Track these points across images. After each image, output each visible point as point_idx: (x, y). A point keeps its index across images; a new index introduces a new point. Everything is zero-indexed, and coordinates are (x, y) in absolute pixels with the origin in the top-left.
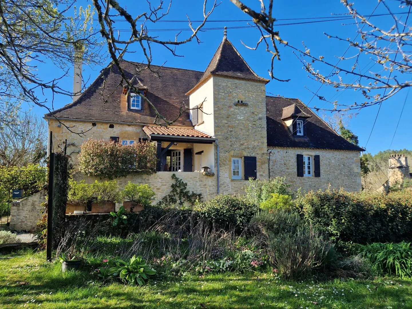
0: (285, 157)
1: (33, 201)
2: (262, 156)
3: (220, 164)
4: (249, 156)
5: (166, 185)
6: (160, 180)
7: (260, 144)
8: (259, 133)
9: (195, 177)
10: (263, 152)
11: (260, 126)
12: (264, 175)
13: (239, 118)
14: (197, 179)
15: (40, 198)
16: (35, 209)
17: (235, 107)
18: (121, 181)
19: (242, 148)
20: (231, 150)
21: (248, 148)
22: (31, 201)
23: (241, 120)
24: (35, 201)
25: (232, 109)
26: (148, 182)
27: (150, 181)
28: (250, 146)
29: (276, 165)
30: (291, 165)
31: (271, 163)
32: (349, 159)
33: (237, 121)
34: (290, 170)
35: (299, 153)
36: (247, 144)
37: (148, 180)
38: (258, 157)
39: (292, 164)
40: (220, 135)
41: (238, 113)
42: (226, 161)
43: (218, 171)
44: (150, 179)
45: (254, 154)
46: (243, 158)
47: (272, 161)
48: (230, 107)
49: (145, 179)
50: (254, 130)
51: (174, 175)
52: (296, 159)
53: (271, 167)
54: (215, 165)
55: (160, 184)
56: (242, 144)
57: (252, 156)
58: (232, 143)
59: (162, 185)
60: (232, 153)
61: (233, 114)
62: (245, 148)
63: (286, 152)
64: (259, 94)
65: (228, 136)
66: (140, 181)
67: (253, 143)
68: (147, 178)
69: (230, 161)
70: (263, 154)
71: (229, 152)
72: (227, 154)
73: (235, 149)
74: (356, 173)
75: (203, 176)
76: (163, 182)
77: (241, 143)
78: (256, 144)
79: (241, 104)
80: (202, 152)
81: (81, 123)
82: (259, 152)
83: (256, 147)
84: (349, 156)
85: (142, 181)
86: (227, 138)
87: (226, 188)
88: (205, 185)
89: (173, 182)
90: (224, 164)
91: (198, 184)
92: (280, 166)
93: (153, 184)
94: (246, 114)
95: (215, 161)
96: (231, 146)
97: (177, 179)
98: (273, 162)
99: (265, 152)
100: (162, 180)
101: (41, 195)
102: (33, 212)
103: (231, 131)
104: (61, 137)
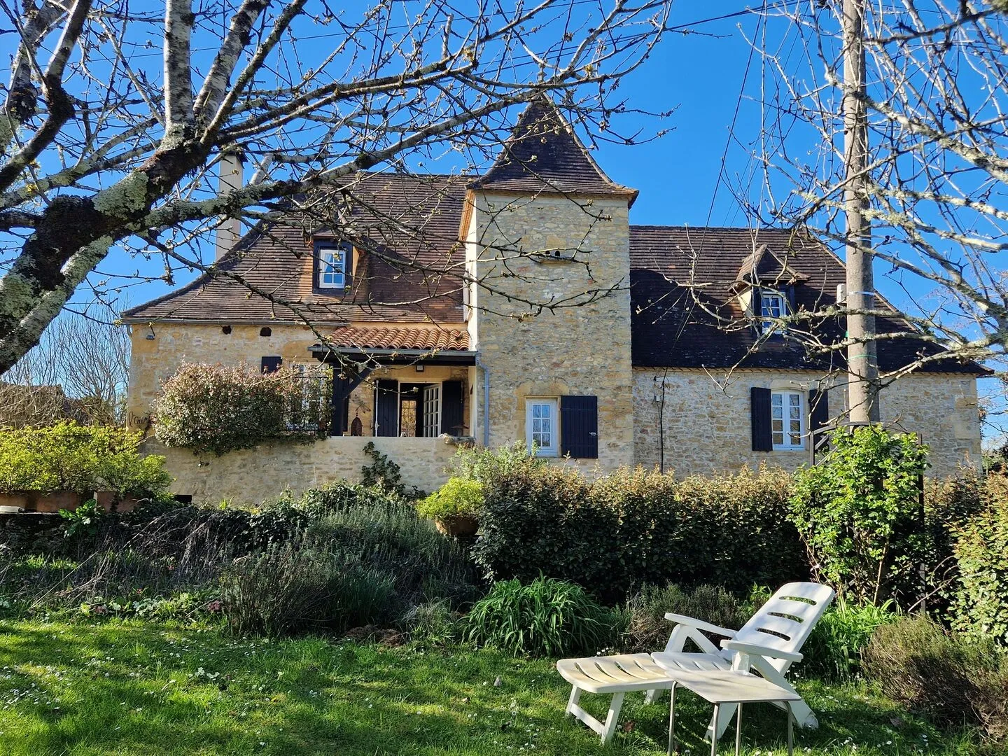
0: (714, 397)
2: (616, 395)
3: (493, 418)
4: (575, 393)
5: (350, 469)
6: (336, 458)
7: (609, 361)
8: (606, 332)
9: (424, 451)
10: (618, 383)
11: (610, 314)
12: (621, 444)
13: (549, 296)
14: (431, 454)
17: (538, 268)
18: (244, 460)
19: (557, 374)
20: (523, 380)
21: (575, 374)
25: (529, 275)
26: (307, 461)
27: (312, 460)
28: (579, 369)
29: (682, 419)
30: (733, 419)
31: (668, 414)
32: (937, 398)
34: (727, 434)
35: (759, 385)
36: (572, 365)
37: (308, 456)
38: (603, 398)
39: (736, 416)
40: (493, 344)
41: (546, 284)
42: (509, 409)
43: (486, 434)
44: (312, 455)
45: (590, 389)
46: (559, 399)
47: (671, 408)
48: (524, 269)
49: (299, 455)
50: (593, 326)
51: (371, 445)
52: (749, 402)
54: (478, 419)
55: (336, 467)
56: (556, 365)
57: (585, 394)
58: (529, 362)
59: (341, 469)
60: (527, 387)
61: (533, 288)
62: (567, 374)
64: (610, 228)
65: (515, 344)
66: (289, 460)
67: (588, 359)
68: (305, 452)
69: (522, 408)
70: (619, 388)
71: (518, 386)
72: (513, 391)
73: (537, 378)
74: (962, 442)
75: (446, 447)
76: (343, 461)
77: (554, 360)
78: (597, 362)
79: (552, 259)
81: (197, 329)
82: (605, 384)
83: (598, 370)
84: (933, 390)
85: (294, 459)
86: (513, 351)
89: (369, 462)
90: (504, 417)
91: (432, 467)
92: (694, 422)
93: (318, 466)
94: (569, 286)
95: (481, 409)
96: (526, 370)
97: (376, 455)
98: (674, 411)
99: (624, 384)
100: (341, 456)
103: (525, 331)
104: (156, 361)
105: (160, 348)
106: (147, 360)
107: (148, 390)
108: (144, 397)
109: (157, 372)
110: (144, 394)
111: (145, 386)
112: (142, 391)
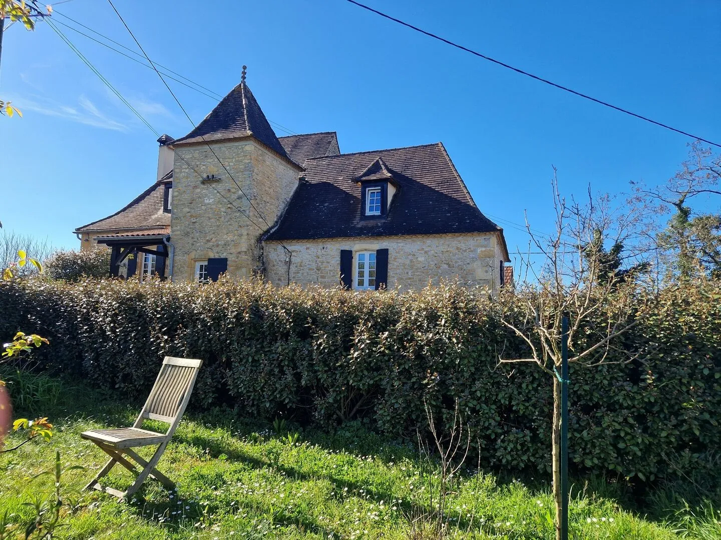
0: (320, 257)
2: (238, 257)
3: (175, 273)
4: (217, 257)
7: (236, 237)
8: (235, 220)
10: (239, 250)
13: (207, 201)
17: (202, 186)
19: (208, 246)
20: (191, 250)
21: (218, 246)
23: (209, 204)
25: (198, 190)
28: (220, 243)
29: (301, 272)
30: (330, 270)
31: (293, 268)
32: (465, 251)
33: (203, 207)
34: (326, 280)
35: (347, 248)
36: (216, 240)
38: (231, 259)
39: (332, 269)
40: (178, 231)
41: (206, 195)
42: (184, 267)
45: (225, 254)
46: (208, 260)
47: (295, 265)
48: (196, 187)
50: (229, 217)
52: (340, 260)
53: (292, 275)
56: (208, 241)
57: (222, 257)
58: (194, 240)
60: (193, 255)
61: (199, 197)
62: (213, 246)
63: (322, 247)
64: (241, 158)
65: (189, 230)
67: (225, 236)
69: (193, 268)
70: (239, 253)
71: (189, 254)
72: (186, 257)
73: (198, 249)
74: (481, 282)
77: (207, 238)
78: (229, 238)
79: (210, 180)
82: (233, 251)
83: (230, 243)
84: (463, 246)
86: (187, 234)
90: (181, 272)
92: (308, 273)
94: (218, 194)
96: (193, 244)
98: (296, 267)
99: (243, 250)
103: (194, 223)
105: (91, 245)
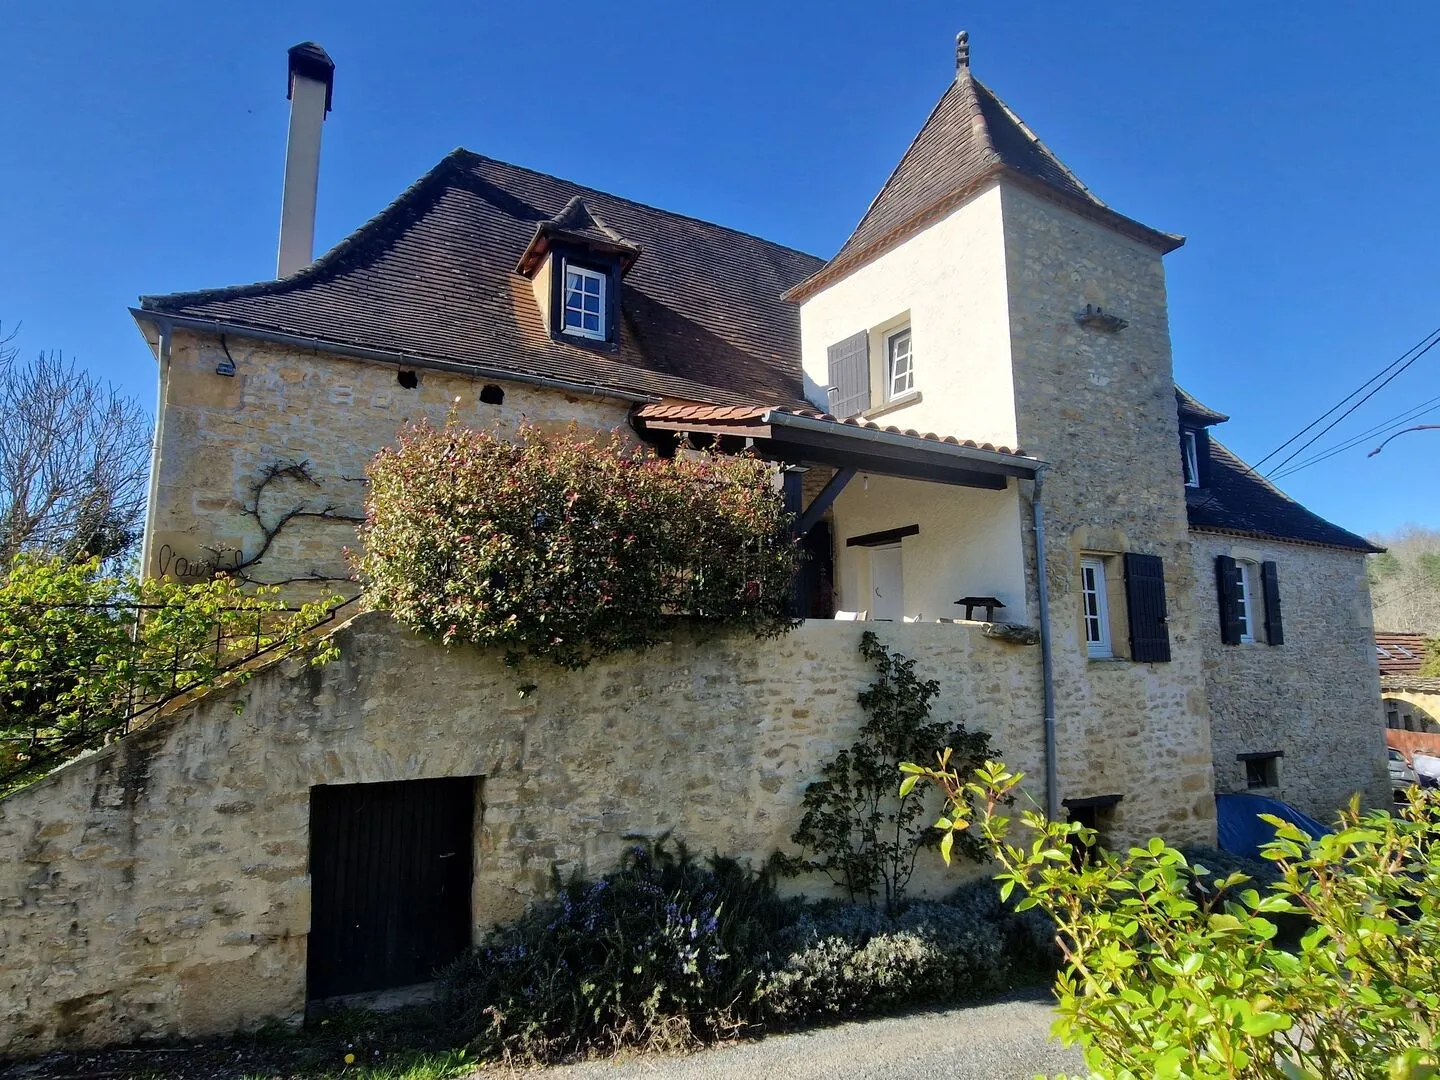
1: (38, 825)
2: (1177, 557)
4: (1137, 550)
5: (833, 692)
6: (806, 666)
7: (1165, 500)
8: (1158, 452)
9: (954, 651)
10: (1176, 537)
11: (1160, 425)
12: (1189, 638)
13: (1094, 381)
14: (963, 657)
15: (95, 802)
16: (54, 888)
17: (1079, 331)
18: (617, 675)
19: (1114, 515)
20: (1077, 521)
21: (1132, 517)
22: (25, 829)
23: (1100, 390)
24: (58, 828)
25: (1070, 340)
26: (751, 676)
27: (762, 673)
28: (1135, 510)
32: (1344, 578)
33: (1088, 396)
35: (1222, 552)
36: (1128, 501)
37: (753, 664)
38: (1168, 561)
39: (1205, 594)
41: (1090, 359)
43: (1042, 619)
44: (762, 661)
45: (1151, 545)
48: (1064, 328)
49: (737, 660)
50: (1145, 440)
51: (868, 638)
52: (1214, 575)
54: (1027, 589)
55: (807, 687)
56: (1112, 500)
57: (1146, 551)
58: (1080, 489)
59: (817, 692)
60: (1083, 535)
61: (1076, 362)
62: (1124, 516)
64: (1147, 289)
65: (1063, 456)
66: (715, 673)
67: (1145, 494)
70: (1178, 545)
71: (1072, 532)
72: (1065, 539)
73: (1092, 520)
75: (984, 642)
76: (823, 674)
77: (1109, 491)
78: (1154, 500)
79: (1096, 320)
80: (913, 530)
81: (341, 367)
82: (1166, 537)
83: (1155, 514)
85: (725, 672)
86: (1061, 468)
87: (1072, 700)
88: (996, 688)
89: (868, 675)
90: (1059, 587)
91: (967, 684)
93: (773, 686)
94: (1115, 369)
95: (1029, 572)
96: (1079, 503)
97: (884, 660)
100: (815, 663)
101: (105, 780)
102: (28, 911)
103: (1073, 436)
104: (234, 428)
105: (248, 399)
106: (212, 424)
107: (211, 495)
108: (202, 511)
109: (237, 452)
110: (202, 503)
111: (205, 484)
112: (197, 495)
